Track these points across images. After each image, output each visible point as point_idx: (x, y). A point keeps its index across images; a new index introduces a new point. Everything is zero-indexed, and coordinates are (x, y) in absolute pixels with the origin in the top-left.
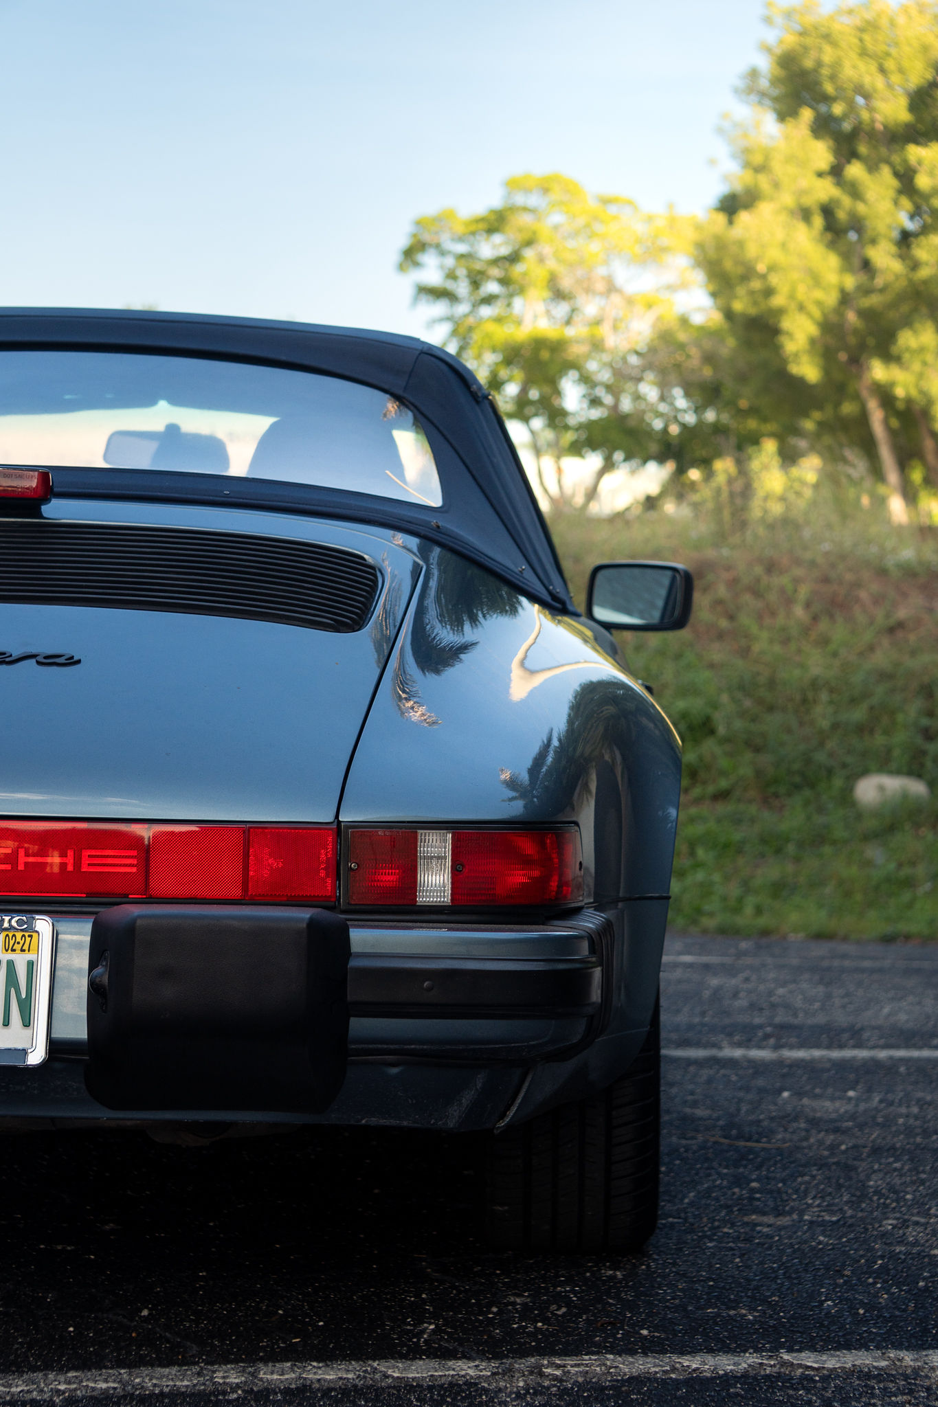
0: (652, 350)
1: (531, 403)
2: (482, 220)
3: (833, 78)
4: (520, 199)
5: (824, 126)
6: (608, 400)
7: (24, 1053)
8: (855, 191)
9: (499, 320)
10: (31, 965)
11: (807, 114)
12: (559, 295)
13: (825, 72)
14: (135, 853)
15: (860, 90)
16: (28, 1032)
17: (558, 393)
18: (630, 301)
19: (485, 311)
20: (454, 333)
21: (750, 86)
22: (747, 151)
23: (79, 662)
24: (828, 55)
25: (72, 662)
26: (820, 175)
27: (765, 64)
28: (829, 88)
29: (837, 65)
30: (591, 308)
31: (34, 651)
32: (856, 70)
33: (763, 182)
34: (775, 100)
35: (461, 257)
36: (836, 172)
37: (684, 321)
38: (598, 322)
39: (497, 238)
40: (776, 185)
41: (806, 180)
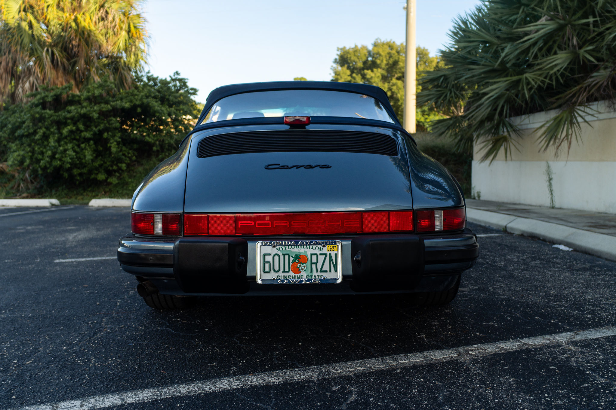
3: (350, 60)
5: (348, 68)
7: (336, 280)
8: (354, 78)
10: (336, 254)
11: (346, 66)
13: (348, 59)
14: (358, 220)
15: (354, 61)
16: (336, 274)
21: (335, 61)
22: (336, 72)
23: (331, 167)
24: (349, 56)
25: (329, 167)
27: (337, 57)
28: (349, 61)
29: (350, 58)
31: (318, 164)
32: (353, 58)
33: (339, 77)
34: (340, 63)
40: (341, 78)
41: (346, 77)
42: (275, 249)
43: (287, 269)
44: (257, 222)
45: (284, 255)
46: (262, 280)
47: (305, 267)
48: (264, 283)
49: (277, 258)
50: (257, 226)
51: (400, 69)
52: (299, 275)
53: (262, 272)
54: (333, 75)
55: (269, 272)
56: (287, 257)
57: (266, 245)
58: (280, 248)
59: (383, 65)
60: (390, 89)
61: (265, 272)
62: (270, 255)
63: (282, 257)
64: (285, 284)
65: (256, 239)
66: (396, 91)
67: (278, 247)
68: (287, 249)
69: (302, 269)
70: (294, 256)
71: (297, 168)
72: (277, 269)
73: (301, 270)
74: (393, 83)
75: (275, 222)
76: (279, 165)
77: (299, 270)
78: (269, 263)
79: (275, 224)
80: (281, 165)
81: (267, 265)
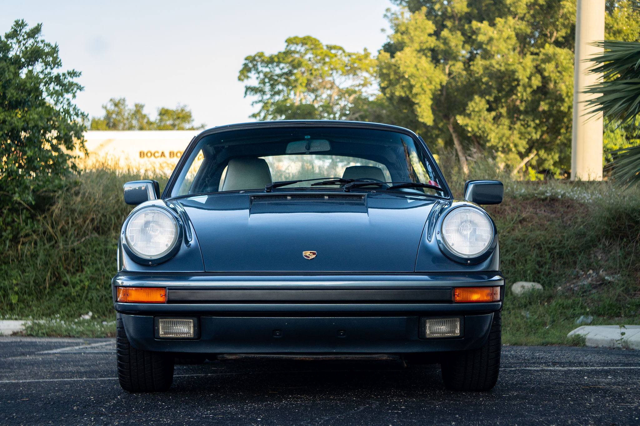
2: (276, 56)
4: (293, 48)
5: (430, 14)
8: (446, 42)
11: (424, 9)
12: (311, 90)
19: (277, 97)
20: (264, 107)
22: (397, 25)
26: (430, 35)
30: (325, 95)
33: (406, 38)
35: (266, 74)
36: (437, 34)
37: (367, 100)
39: (282, 65)
40: (412, 40)
41: (424, 38)
51: (565, 17)
54: (391, 32)
59: (522, 10)
60: (539, 70)
66: (554, 76)
74: (546, 55)
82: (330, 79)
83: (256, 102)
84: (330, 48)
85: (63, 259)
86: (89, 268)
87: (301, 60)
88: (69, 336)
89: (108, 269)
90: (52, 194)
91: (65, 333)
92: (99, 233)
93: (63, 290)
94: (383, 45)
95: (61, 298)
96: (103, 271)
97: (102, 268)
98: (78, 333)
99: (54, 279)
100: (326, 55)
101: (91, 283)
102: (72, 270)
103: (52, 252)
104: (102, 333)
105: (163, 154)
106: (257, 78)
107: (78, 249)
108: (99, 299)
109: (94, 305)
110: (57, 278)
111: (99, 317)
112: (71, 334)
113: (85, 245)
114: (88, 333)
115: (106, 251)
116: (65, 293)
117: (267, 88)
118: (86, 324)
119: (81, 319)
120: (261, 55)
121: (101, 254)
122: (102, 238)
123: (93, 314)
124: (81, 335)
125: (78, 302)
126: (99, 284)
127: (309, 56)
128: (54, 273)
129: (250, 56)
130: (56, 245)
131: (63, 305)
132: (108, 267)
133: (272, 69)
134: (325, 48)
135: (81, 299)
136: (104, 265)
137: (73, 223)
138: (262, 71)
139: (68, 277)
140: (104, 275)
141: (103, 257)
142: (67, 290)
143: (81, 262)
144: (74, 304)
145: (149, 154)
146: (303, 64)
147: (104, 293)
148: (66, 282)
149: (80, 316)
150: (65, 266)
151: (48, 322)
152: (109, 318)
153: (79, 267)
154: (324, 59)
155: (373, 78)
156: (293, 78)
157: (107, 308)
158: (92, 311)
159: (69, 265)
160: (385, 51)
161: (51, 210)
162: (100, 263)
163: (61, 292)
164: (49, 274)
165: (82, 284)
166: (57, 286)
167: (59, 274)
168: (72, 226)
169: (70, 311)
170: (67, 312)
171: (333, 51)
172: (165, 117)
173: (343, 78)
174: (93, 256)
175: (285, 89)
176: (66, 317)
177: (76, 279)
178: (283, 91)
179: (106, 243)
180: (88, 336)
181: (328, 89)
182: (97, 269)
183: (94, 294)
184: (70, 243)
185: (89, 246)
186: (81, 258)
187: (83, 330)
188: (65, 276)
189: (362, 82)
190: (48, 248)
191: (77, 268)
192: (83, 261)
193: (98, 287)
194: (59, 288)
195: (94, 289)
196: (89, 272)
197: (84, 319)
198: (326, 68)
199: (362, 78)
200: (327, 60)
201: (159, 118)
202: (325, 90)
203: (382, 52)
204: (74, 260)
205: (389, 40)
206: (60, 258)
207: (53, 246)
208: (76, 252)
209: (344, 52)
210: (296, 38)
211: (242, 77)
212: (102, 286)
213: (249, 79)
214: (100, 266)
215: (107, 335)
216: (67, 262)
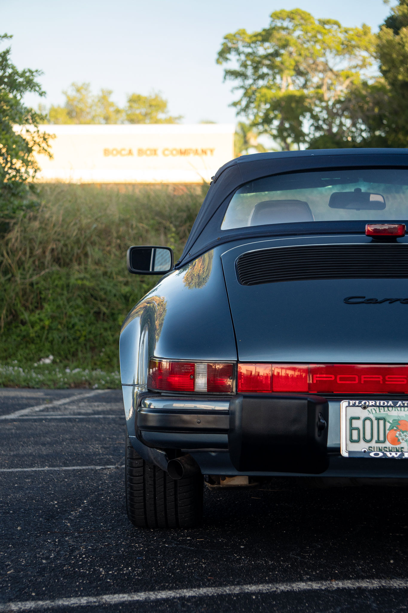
0: (348, 100)
1: (286, 130)
2: (260, 34)
4: (279, 23)
6: (325, 127)
9: (269, 88)
12: (299, 73)
17: (300, 123)
18: (337, 75)
19: (261, 83)
20: (245, 94)
30: (316, 79)
35: (248, 55)
37: (365, 84)
38: (319, 87)
39: (267, 44)
42: (366, 411)
43: (382, 438)
44: (339, 377)
45: (378, 419)
46: (350, 452)
47: (406, 436)
48: (352, 456)
49: (368, 423)
50: (339, 382)
52: (398, 446)
53: (349, 442)
55: (358, 441)
56: (381, 422)
57: (354, 405)
58: (373, 411)
61: (352, 441)
62: (358, 418)
63: (375, 422)
64: (380, 459)
65: (339, 398)
67: (369, 409)
68: (382, 411)
69: (403, 439)
70: (391, 421)
71: (390, 303)
72: (368, 437)
73: (401, 441)
75: (363, 377)
76: (364, 297)
77: (399, 440)
78: (358, 429)
79: (363, 379)
80: (367, 298)
81: (355, 433)
82: (322, 59)
83: (237, 88)
84: (323, 23)
85: (21, 294)
86: (49, 305)
87: (289, 37)
88: (28, 387)
89: (71, 307)
90: (7, 221)
91: (24, 384)
92: (60, 265)
93: (21, 330)
94: (386, 19)
95: (19, 339)
96: (65, 309)
97: (64, 305)
98: (37, 383)
99: (10, 318)
100: (319, 32)
101: (52, 323)
102: (31, 307)
103: (7, 286)
104: (65, 383)
105: (130, 152)
106: (238, 60)
107: (37, 283)
108: (60, 340)
109: (56, 347)
110: (14, 316)
111: (61, 361)
112: (31, 384)
113: (45, 279)
114: (49, 383)
115: (68, 286)
116: (24, 333)
117: (250, 71)
118: (46, 372)
119: (41, 363)
120: (242, 33)
121: (62, 289)
122: (63, 271)
123: (54, 358)
124: (40, 385)
125: (37, 343)
126: (60, 323)
127: (298, 33)
128: (10, 310)
129: (230, 35)
130: (13, 279)
131: (21, 346)
132: (71, 304)
133: (255, 50)
134: (317, 23)
135: (41, 340)
136: (66, 303)
137: (31, 253)
138: (243, 52)
139: (26, 316)
140: (66, 314)
141: (65, 292)
142: (25, 330)
143: (41, 298)
144: (33, 346)
145: (115, 152)
146: (292, 42)
147: (66, 334)
148: (24, 320)
149: (39, 360)
150: (23, 302)
151: (5, 369)
152: (73, 362)
153: (38, 303)
154: (316, 37)
155: (372, 59)
156: (278, 59)
157: (69, 351)
158: (53, 355)
159: (27, 300)
160: (387, 27)
161: (6, 238)
162: (62, 299)
163: (18, 331)
164: (4, 312)
165: (42, 324)
166: (14, 325)
167: (15, 311)
168: (30, 257)
169: (28, 354)
170: (25, 355)
171: (327, 27)
172: (135, 105)
173: (338, 59)
174: (54, 292)
175: (270, 72)
176: (24, 361)
177: (35, 317)
178: (267, 74)
179: (68, 275)
180: (49, 387)
181: (320, 71)
182: (58, 307)
183: (55, 335)
184: (28, 276)
185: (49, 279)
186: (40, 293)
187: (43, 380)
188: (23, 314)
189: (360, 63)
190: (3, 282)
191: (36, 305)
192: (43, 296)
193: (59, 327)
194: (16, 327)
195: (55, 329)
196: (49, 310)
197: (44, 364)
198: (318, 47)
199: (360, 58)
200: (319, 37)
201: (127, 105)
202: (317, 73)
203: (384, 28)
204: (32, 296)
205: (393, 13)
206: (17, 294)
207: (9, 280)
208: (35, 287)
209: (339, 26)
210: (282, 11)
211: (221, 60)
212: (65, 325)
213: (229, 62)
214: (61, 303)
215: (70, 385)
216: (25, 297)
